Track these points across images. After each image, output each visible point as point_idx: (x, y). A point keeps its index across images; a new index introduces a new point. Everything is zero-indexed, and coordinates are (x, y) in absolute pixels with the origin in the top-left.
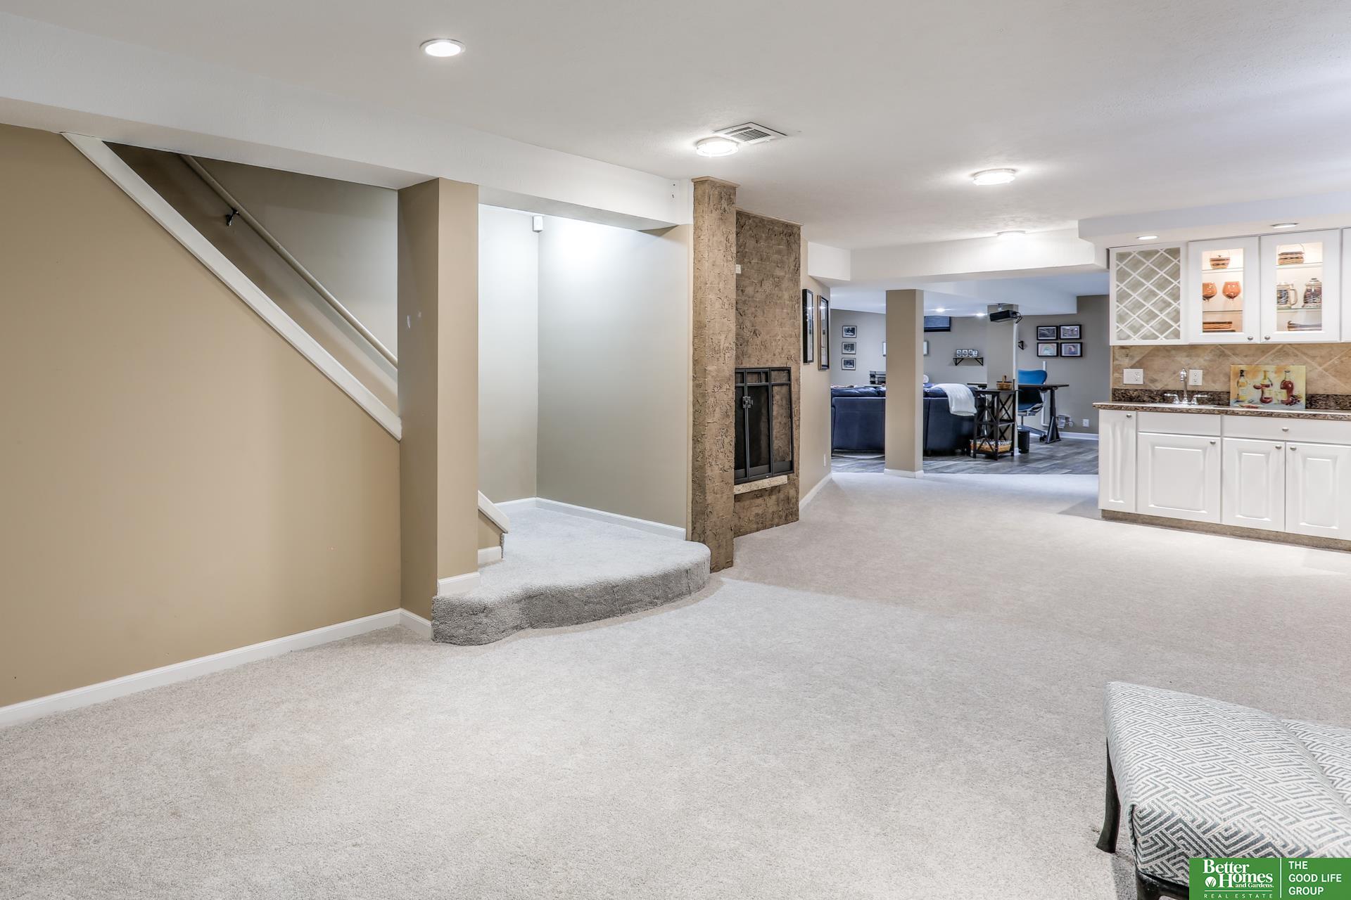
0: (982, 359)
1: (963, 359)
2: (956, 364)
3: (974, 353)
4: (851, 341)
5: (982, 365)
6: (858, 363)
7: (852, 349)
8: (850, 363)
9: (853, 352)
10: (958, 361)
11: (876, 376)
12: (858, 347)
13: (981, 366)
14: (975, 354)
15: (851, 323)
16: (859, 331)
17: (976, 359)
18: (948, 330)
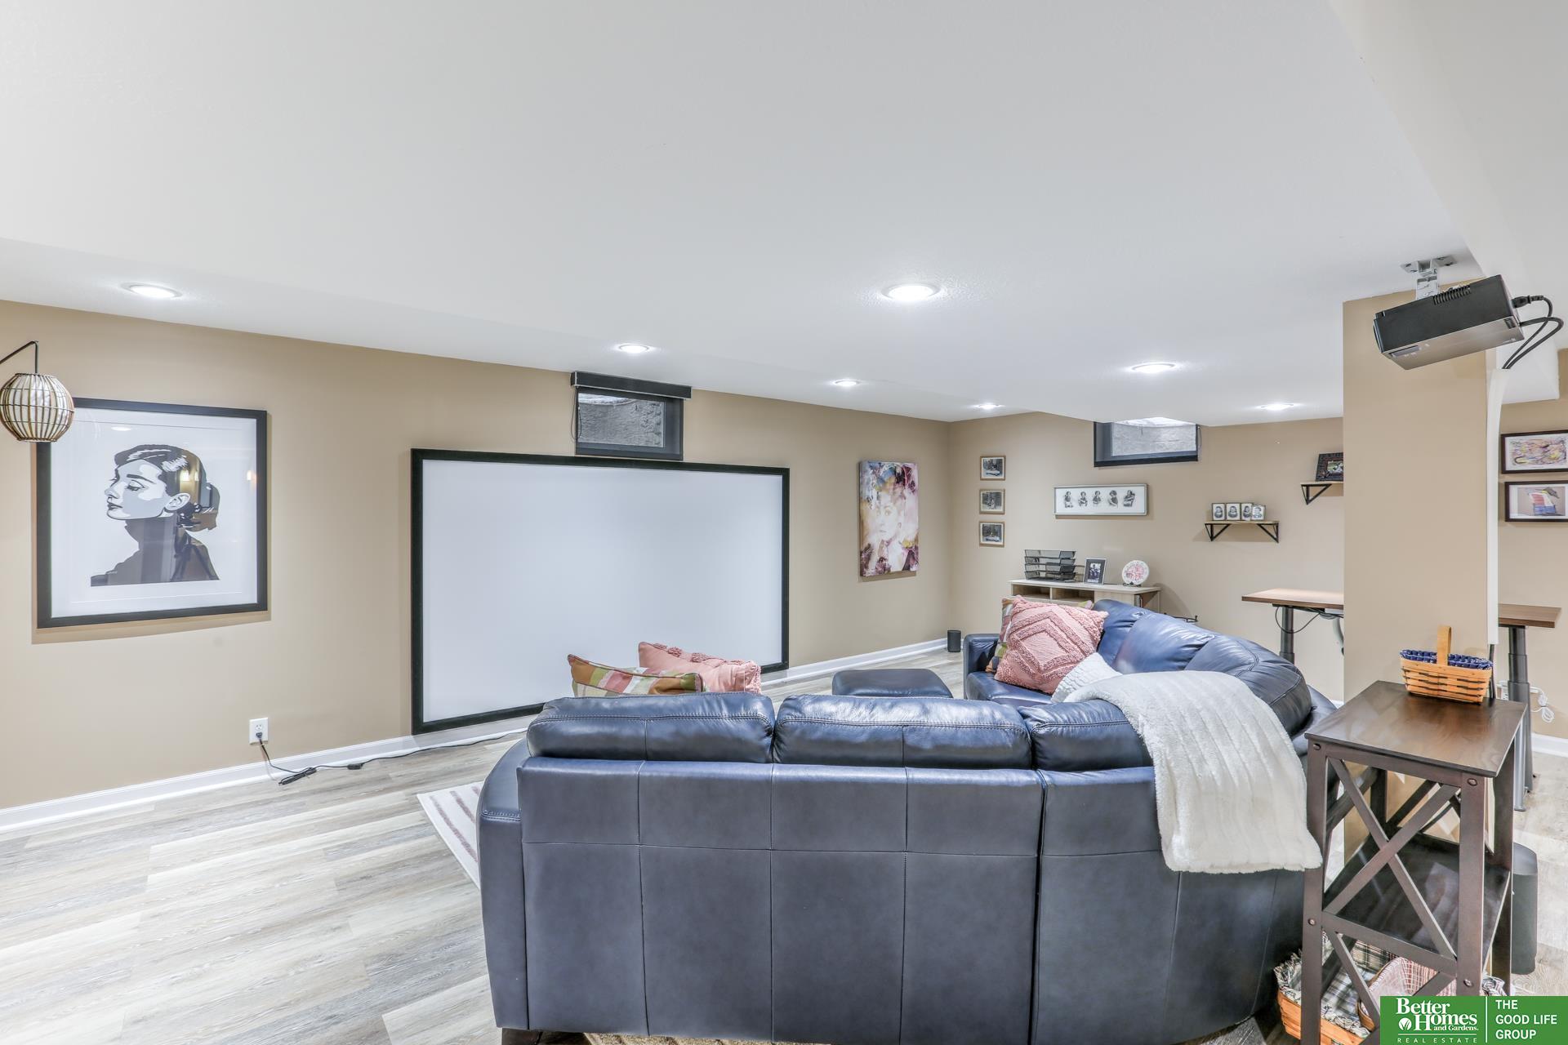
0: (1276, 525)
1: (1228, 525)
2: (1212, 538)
3: (1254, 511)
4: (994, 486)
5: (1277, 540)
6: (1009, 533)
7: (998, 503)
8: (992, 531)
9: (1000, 509)
10: (1213, 532)
11: (1042, 561)
12: (1009, 499)
13: (1274, 543)
14: (1257, 513)
15: (995, 449)
16: (1010, 466)
17: (1260, 525)
18: (1192, 458)
